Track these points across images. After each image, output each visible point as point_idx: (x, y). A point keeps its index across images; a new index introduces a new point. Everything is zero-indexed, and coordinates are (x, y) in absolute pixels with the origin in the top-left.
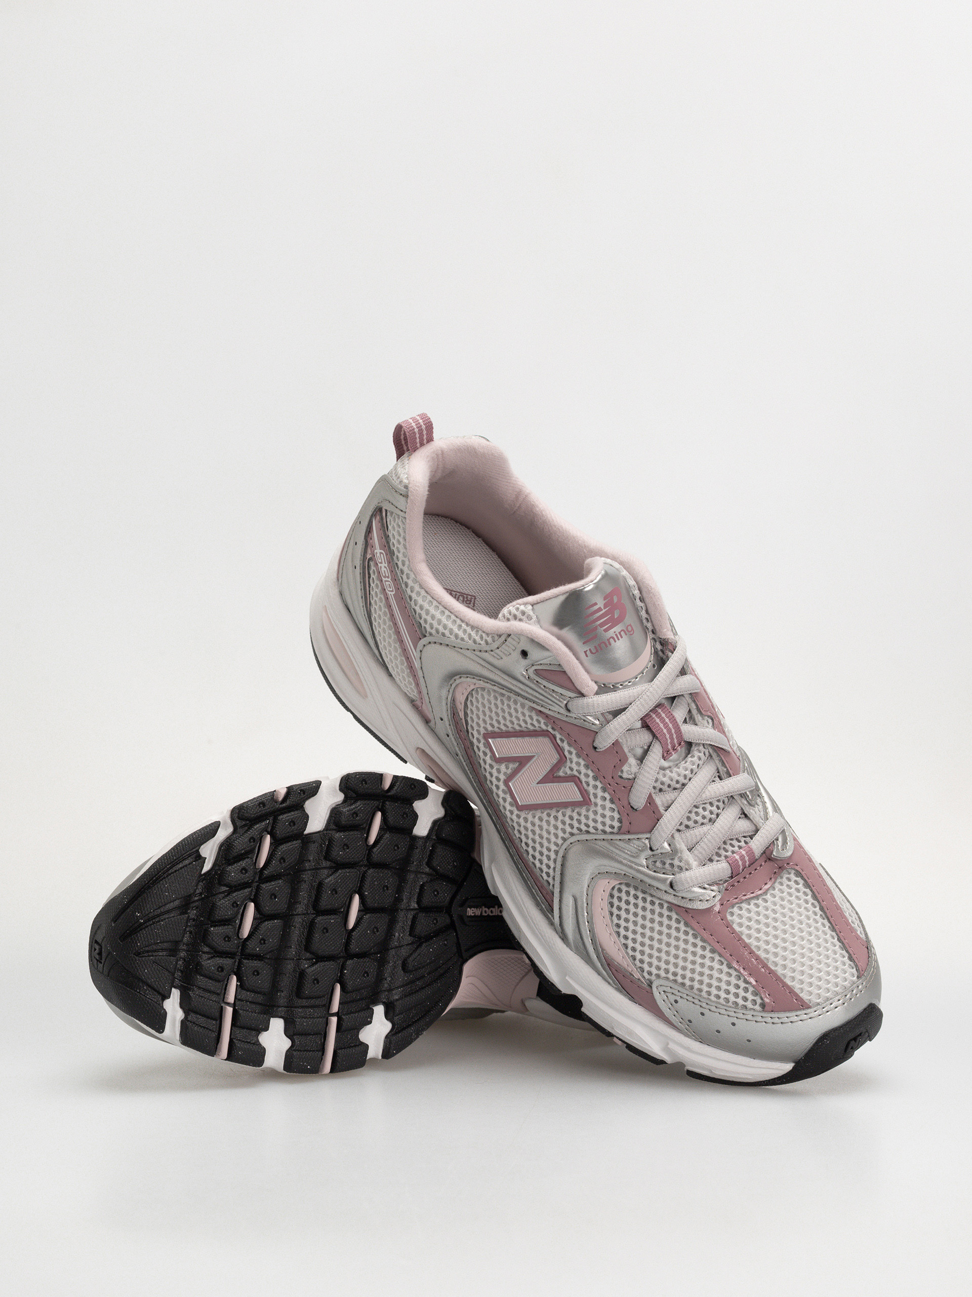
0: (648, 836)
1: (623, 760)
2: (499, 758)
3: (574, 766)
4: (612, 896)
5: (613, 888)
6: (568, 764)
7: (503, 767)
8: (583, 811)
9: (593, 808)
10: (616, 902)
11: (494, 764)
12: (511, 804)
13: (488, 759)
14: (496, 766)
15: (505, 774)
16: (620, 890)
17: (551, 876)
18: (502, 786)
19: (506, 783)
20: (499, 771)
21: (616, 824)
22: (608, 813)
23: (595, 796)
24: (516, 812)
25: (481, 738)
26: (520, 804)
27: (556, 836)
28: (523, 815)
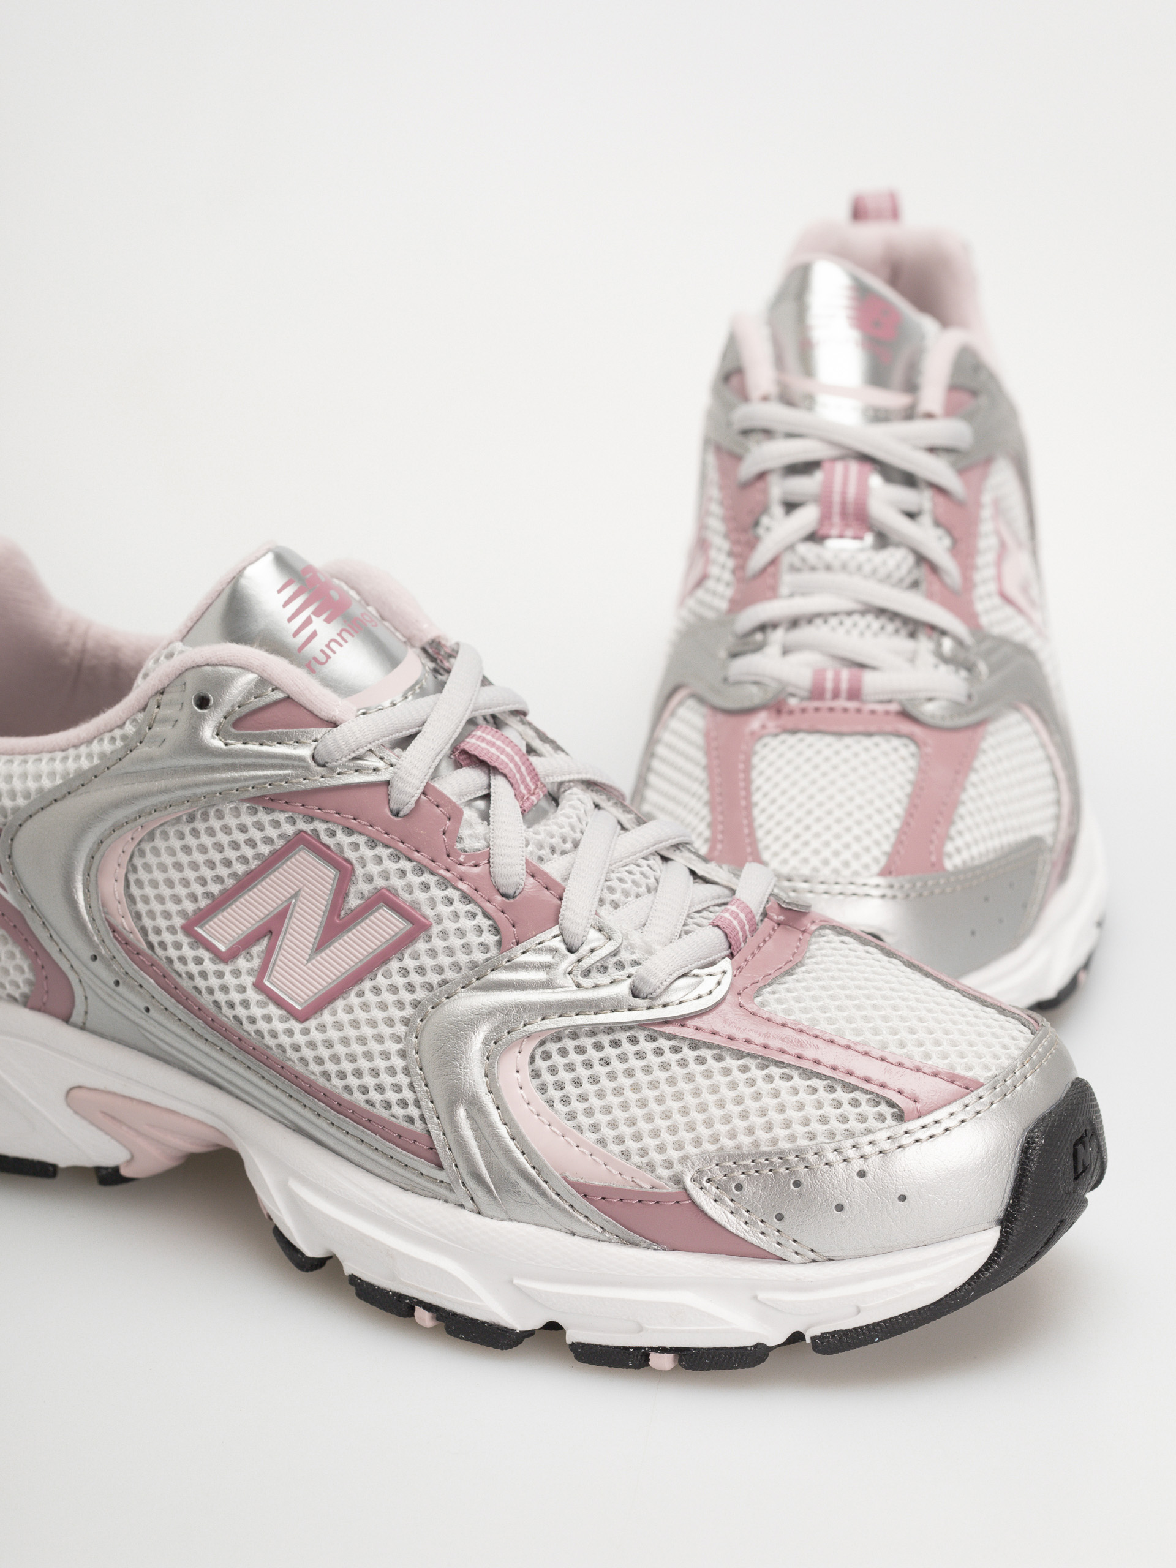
0: (556, 930)
1: (454, 815)
2: (228, 950)
3: (373, 869)
4: (536, 1074)
5: (532, 1059)
6: (359, 871)
7: (242, 963)
8: (421, 946)
9: (435, 930)
10: (547, 1078)
11: (221, 967)
12: (283, 1020)
13: (209, 966)
14: (227, 969)
15: (250, 972)
16: (547, 1056)
17: (411, 1102)
18: (252, 995)
19: (259, 986)
20: (237, 973)
21: (490, 939)
22: (467, 924)
23: (433, 903)
24: (297, 1026)
25: (181, 937)
26: (299, 1008)
27: (390, 1022)
28: (312, 1023)
